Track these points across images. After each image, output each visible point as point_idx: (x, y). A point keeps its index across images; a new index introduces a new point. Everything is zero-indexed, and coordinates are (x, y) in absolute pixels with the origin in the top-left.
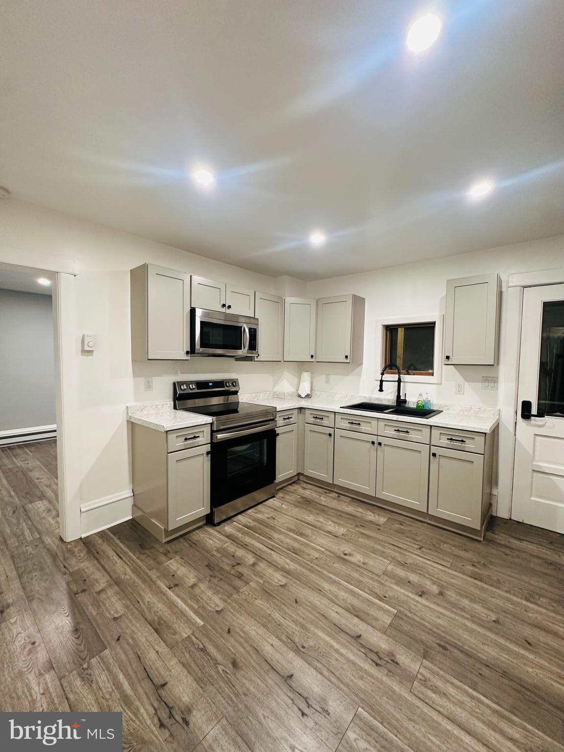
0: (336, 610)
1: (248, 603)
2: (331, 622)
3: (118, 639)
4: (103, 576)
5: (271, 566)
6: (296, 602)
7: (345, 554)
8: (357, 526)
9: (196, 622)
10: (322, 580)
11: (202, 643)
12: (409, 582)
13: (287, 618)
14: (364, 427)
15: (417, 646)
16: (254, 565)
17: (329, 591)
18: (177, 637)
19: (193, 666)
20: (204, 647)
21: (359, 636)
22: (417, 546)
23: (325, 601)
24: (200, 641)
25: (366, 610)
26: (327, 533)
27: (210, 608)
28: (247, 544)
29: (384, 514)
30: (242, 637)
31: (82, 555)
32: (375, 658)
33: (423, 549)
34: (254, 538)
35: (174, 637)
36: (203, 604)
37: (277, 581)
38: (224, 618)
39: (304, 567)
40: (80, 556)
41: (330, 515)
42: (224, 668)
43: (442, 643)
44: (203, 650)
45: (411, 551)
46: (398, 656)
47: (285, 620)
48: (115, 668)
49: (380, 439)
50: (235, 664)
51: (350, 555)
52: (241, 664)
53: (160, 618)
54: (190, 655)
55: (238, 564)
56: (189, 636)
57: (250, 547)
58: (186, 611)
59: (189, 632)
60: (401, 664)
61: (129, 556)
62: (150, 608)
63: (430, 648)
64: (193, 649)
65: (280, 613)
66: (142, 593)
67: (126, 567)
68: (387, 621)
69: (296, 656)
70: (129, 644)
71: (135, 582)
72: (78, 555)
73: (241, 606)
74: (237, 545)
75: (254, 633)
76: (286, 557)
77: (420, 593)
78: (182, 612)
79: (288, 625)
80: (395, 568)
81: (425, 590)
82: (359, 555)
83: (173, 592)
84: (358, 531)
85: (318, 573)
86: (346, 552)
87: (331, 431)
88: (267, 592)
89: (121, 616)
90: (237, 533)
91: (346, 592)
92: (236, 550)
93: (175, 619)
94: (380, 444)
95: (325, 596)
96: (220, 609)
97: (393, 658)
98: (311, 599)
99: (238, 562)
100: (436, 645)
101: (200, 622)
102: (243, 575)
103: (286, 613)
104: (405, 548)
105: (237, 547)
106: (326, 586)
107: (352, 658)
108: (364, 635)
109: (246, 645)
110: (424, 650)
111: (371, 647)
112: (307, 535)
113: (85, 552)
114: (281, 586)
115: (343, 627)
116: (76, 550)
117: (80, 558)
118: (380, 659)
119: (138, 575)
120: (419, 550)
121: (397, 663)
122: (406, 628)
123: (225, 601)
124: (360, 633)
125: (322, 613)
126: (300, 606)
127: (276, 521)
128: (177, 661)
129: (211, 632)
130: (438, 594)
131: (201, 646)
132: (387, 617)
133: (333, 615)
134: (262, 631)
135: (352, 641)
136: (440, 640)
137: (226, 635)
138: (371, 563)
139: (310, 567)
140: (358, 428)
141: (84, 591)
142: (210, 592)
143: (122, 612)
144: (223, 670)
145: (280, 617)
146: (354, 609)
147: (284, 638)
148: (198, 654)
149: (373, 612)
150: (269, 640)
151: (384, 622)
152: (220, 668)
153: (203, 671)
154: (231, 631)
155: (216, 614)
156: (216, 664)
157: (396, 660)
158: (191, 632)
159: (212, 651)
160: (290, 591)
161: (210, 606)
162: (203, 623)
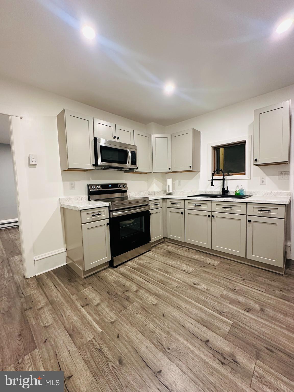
0: (191, 322)
1: (132, 316)
2: (187, 330)
3: (45, 342)
4: (44, 299)
5: (147, 292)
6: (164, 316)
7: (195, 284)
8: (201, 266)
9: (97, 330)
10: (180, 301)
11: (99, 345)
12: (239, 302)
13: (157, 327)
14: (203, 207)
15: (250, 349)
16: (136, 291)
17: (185, 308)
18: (83, 340)
19: (92, 362)
20: (101, 348)
21: (208, 341)
22: (241, 279)
23: (183, 315)
24: (98, 343)
25: (211, 322)
26: (182, 271)
27: (107, 320)
28: (133, 278)
29: (218, 259)
30: (126, 341)
31: (34, 286)
32: (221, 358)
33: (245, 280)
34: (137, 275)
35: (81, 340)
36: (103, 317)
37: (151, 302)
38: (115, 327)
39: (168, 292)
40: (33, 287)
41: (184, 260)
42: (113, 364)
43: (269, 347)
44: (100, 350)
45: (238, 281)
46: (238, 357)
47: (156, 329)
48: (39, 363)
49: (214, 214)
50: (120, 362)
51: (198, 284)
52: (124, 361)
53: (74, 327)
54: (91, 354)
55: (127, 291)
56: (91, 340)
57: (135, 280)
58: (91, 322)
59: (91, 337)
60: (240, 364)
61: (61, 287)
62: (68, 320)
63: (260, 350)
65: (153, 323)
66: (65, 309)
67: (58, 293)
68: (227, 330)
69: (164, 356)
70: (52, 346)
71: (62, 303)
72: (32, 286)
73: (127, 318)
74: (126, 279)
75: (135, 338)
76: (157, 286)
77: (247, 310)
79: (159, 333)
80: (228, 293)
81: (250, 307)
82: (203, 284)
83: (85, 309)
84: (202, 270)
85: (178, 296)
86: (195, 283)
87: (183, 211)
88: (144, 309)
89: (50, 325)
90: (127, 272)
91: (196, 309)
92: (126, 283)
94: (213, 216)
95: (182, 312)
96: (113, 320)
97: (234, 358)
98: (173, 314)
99: (127, 289)
100: (264, 348)
101: (100, 330)
102: (129, 298)
103: (156, 324)
104: (233, 280)
105: (127, 280)
106: (183, 305)
107: (204, 358)
108: (211, 340)
109: (129, 346)
110: (256, 352)
111: (217, 350)
112: (170, 272)
113: (36, 284)
114: (154, 305)
115: (196, 334)
116: (31, 283)
117: (33, 288)
118: (225, 359)
119: (65, 298)
120: (242, 281)
121: (237, 362)
122: (240, 335)
123: (117, 315)
124: (208, 338)
125: (181, 323)
126: (166, 318)
127: (151, 264)
128: (81, 358)
129: (106, 337)
130: (260, 310)
131: (99, 347)
132: (226, 327)
133: (189, 325)
134: (140, 336)
135: (203, 345)
136: (267, 344)
137: (116, 339)
138: (212, 289)
139: (172, 293)
140: (199, 208)
141: (31, 308)
142: (108, 309)
143: (51, 322)
144: (112, 366)
145: (153, 327)
146: (203, 321)
147: (155, 342)
148: (96, 353)
149: (215, 323)
150: (145, 343)
151: (225, 331)
152: (110, 364)
153: (98, 367)
154: (119, 336)
155: (110, 323)
156: (108, 361)
157: (236, 360)
158: (93, 337)
159: (106, 351)
160: (159, 308)
161: (107, 319)
162: (101, 331)
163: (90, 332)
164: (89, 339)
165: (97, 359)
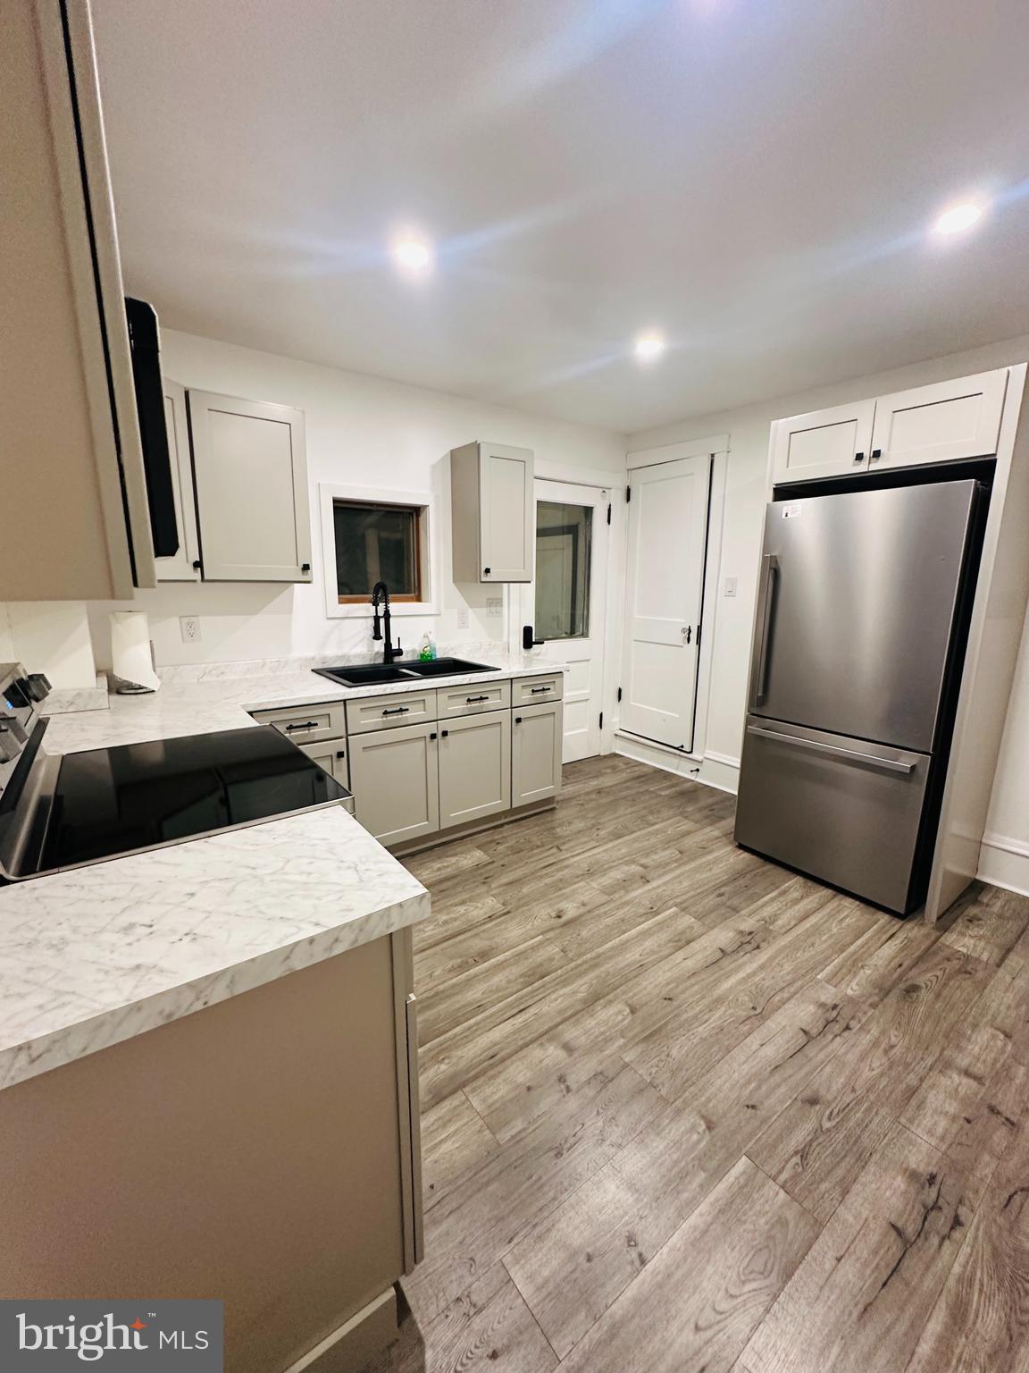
9: (744, 1173)
11: (790, 1159)
19: (840, 1172)
20: (796, 1153)
24: (787, 1162)
35: (792, 1224)
38: (724, 1115)
44: (803, 1154)
50: (813, 1101)
52: (808, 1093)
54: (822, 1180)
56: (783, 1187)
59: (772, 1188)
64: (808, 1176)
78: (722, 1211)
93: (744, 1227)
96: (702, 1122)
101: (743, 1163)
128: (842, 1207)
129: (763, 1141)
131: (796, 1159)
148: (815, 1164)
155: (714, 1133)
156: (822, 1131)
158: (771, 1182)
159: (800, 1138)
162: (744, 1157)
163: (755, 1196)
164: (782, 1194)
165: (827, 1160)
